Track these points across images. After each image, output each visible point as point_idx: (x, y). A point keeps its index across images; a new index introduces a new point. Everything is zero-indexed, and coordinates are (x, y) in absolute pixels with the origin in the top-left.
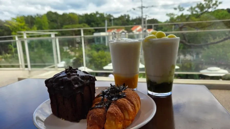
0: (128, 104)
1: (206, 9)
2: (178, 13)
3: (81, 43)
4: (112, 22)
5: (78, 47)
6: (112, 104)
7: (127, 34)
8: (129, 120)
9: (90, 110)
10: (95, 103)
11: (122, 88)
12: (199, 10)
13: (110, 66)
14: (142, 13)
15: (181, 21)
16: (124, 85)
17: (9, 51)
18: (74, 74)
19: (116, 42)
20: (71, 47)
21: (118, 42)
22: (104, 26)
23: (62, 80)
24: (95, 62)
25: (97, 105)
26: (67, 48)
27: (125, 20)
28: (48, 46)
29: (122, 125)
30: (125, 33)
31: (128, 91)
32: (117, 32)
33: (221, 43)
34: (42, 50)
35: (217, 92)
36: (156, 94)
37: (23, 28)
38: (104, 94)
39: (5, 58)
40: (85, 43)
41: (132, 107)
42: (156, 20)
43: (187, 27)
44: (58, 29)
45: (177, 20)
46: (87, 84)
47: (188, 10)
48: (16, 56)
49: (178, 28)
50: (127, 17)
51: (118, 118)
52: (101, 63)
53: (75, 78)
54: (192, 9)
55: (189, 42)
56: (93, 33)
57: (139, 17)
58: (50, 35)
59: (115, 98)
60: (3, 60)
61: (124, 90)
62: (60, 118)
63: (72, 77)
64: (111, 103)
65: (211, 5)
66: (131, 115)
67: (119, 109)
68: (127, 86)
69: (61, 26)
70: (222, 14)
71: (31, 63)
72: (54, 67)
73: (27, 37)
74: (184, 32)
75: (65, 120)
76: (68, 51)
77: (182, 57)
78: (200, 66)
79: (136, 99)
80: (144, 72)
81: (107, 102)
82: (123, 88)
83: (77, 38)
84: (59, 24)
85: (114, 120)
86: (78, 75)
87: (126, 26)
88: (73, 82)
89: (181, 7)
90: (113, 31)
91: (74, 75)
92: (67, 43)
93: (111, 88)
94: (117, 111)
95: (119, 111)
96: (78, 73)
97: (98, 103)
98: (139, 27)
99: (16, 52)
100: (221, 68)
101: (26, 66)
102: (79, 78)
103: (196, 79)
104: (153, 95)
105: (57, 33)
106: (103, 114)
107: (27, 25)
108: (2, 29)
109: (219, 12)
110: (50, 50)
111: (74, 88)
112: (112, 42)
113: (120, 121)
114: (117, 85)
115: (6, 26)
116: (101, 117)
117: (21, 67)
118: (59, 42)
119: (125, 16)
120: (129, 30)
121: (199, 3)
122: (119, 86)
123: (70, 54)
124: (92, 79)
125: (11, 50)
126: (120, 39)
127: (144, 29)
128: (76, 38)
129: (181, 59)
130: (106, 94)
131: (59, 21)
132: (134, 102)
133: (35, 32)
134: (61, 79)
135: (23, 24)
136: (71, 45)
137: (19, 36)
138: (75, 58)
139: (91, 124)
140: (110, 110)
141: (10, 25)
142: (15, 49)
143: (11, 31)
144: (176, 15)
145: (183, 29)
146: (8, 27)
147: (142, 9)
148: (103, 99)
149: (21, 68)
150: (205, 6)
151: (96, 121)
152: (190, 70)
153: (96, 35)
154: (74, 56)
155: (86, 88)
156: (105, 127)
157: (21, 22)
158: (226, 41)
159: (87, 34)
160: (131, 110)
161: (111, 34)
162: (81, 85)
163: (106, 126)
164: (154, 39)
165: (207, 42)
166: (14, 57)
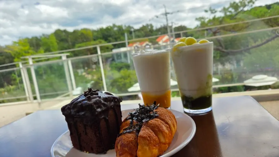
0: (162, 125)
1: (241, 8)
2: (209, 16)
3: (99, 63)
4: (133, 34)
5: (95, 69)
6: (143, 127)
7: (152, 46)
8: (165, 144)
9: (118, 137)
10: (123, 128)
11: (152, 107)
12: (233, 11)
13: (136, 86)
14: (167, 20)
15: (214, 25)
16: (155, 103)
17: (12, 82)
18: (94, 96)
19: (140, 55)
20: (87, 70)
21: (142, 54)
22: (124, 40)
23: (82, 105)
24: (118, 83)
25: (126, 129)
26: (82, 70)
27: (148, 30)
28: (59, 71)
29: (157, 150)
30: (150, 46)
31: (161, 110)
32: (139, 46)
33: (264, 46)
34: (53, 76)
35: (268, 104)
36: (193, 112)
37: (27, 52)
38: (132, 116)
39: (9, 91)
40: (103, 62)
41: (167, 127)
42: (184, 26)
43: (222, 31)
44: (70, 49)
45: (209, 25)
46: (111, 106)
47: (220, 11)
48: (21, 87)
49: (212, 33)
50: (149, 27)
51: (152, 142)
52: (125, 85)
53: (96, 101)
54: (225, 10)
55: (226, 49)
56: (112, 50)
57: (164, 25)
58: (61, 58)
59: (146, 119)
60: (6, 93)
61: (156, 109)
62: (83, 151)
63: (92, 100)
64: (142, 125)
65: (247, 3)
66: (167, 137)
67: (152, 132)
68: (159, 104)
69: (73, 46)
70: (261, 12)
71: (40, 93)
72: (68, 95)
73: (33, 62)
74: (219, 37)
75: (90, 152)
76: (84, 74)
77: (220, 67)
78: (244, 76)
79: (170, 117)
80: (178, 90)
81: (137, 125)
82: (155, 107)
83: (93, 57)
84: (70, 43)
85: (148, 145)
86: (100, 97)
87: (150, 37)
88: (95, 105)
89: (212, 8)
90: (135, 45)
91: (95, 98)
92: (81, 65)
93: (140, 109)
94: (150, 133)
95: (153, 134)
96: (99, 95)
97: (127, 127)
98: (166, 37)
99: (21, 82)
100: (269, 75)
101: (35, 98)
102: (101, 101)
103: (241, 91)
104: (191, 113)
105: (68, 54)
106: (134, 139)
107: (32, 48)
108: (2, 56)
109: (256, 10)
110: (62, 75)
111: (97, 113)
112: (135, 56)
113: (155, 146)
114: (147, 105)
115: (7, 53)
116: (132, 143)
117: (28, 99)
118: (73, 64)
119: (148, 25)
120: (154, 42)
121: (232, 2)
122: (149, 105)
123: (86, 78)
124: (116, 100)
125: (15, 80)
126: (144, 51)
127: (172, 39)
128: (91, 57)
129: (219, 70)
130: (135, 115)
131: (69, 40)
132: (168, 121)
133: (42, 55)
134: (80, 104)
135: (27, 48)
136: (87, 67)
137: (24, 62)
138: (93, 82)
139: (121, 153)
140: (141, 133)
141: (12, 50)
142: (20, 78)
143: (13, 58)
144: (207, 18)
145: (217, 34)
146: (10, 53)
147: (166, 15)
148: (132, 123)
149: (29, 101)
150: (239, 4)
151: (126, 149)
152: (232, 81)
153: (115, 51)
154: (92, 80)
155: (111, 112)
156: (137, 155)
157: (24, 46)
158: (270, 43)
159: (105, 52)
160: (167, 131)
161: (133, 48)
162: (104, 108)
163: (139, 153)
164: (184, 47)
165: (248, 46)
166: (19, 88)
